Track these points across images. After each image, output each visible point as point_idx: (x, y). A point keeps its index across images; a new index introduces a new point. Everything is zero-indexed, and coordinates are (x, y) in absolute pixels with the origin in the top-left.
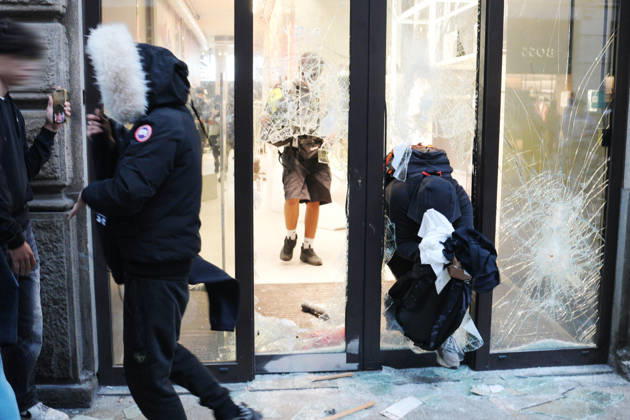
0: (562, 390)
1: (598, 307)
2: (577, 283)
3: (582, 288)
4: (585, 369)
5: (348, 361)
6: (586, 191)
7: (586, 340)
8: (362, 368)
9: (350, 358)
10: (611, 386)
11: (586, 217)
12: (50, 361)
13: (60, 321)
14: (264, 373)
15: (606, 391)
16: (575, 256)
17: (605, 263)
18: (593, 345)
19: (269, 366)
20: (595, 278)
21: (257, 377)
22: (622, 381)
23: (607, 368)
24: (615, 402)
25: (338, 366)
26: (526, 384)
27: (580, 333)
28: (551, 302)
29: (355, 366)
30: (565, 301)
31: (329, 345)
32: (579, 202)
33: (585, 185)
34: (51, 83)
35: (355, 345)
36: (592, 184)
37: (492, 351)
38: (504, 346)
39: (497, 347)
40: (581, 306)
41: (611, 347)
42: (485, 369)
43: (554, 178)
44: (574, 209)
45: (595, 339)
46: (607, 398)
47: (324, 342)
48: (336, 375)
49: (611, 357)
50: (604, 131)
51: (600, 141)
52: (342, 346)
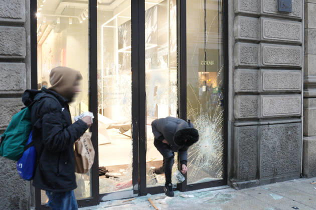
0: (215, 195)
1: (222, 164)
2: (215, 156)
3: (217, 158)
4: (220, 187)
5: (134, 193)
6: (216, 122)
7: (219, 176)
8: (140, 195)
9: (135, 192)
10: (230, 192)
11: (217, 132)
12: (18, 204)
13: (23, 186)
14: (102, 201)
15: (229, 194)
16: (214, 146)
17: (224, 148)
18: (222, 179)
19: (104, 198)
20: (221, 153)
21: (100, 203)
22: (233, 190)
23: (227, 186)
24: (233, 197)
25: (130, 196)
26: (202, 194)
27: (217, 175)
28: (207, 163)
29: (137, 195)
30: (211, 163)
31: (126, 187)
32: (214, 126)
33: (216, 120)
34: (21, 87)
35: (136, 186)
36: (218, 120)
37: (188, 184)
38: (192, 182)
39: (189, 182)
40: (217, 164)
41: (228, 179)
42: (185, 191)
43: (206, 118)
44: (213, 129)
45: (222, 176)
46: (230, 196)
47: (125, 186)
48: (130, 199)
49: (228, 182)
50: (221, 101)
51: (220, 103)
52: (132, 187)
